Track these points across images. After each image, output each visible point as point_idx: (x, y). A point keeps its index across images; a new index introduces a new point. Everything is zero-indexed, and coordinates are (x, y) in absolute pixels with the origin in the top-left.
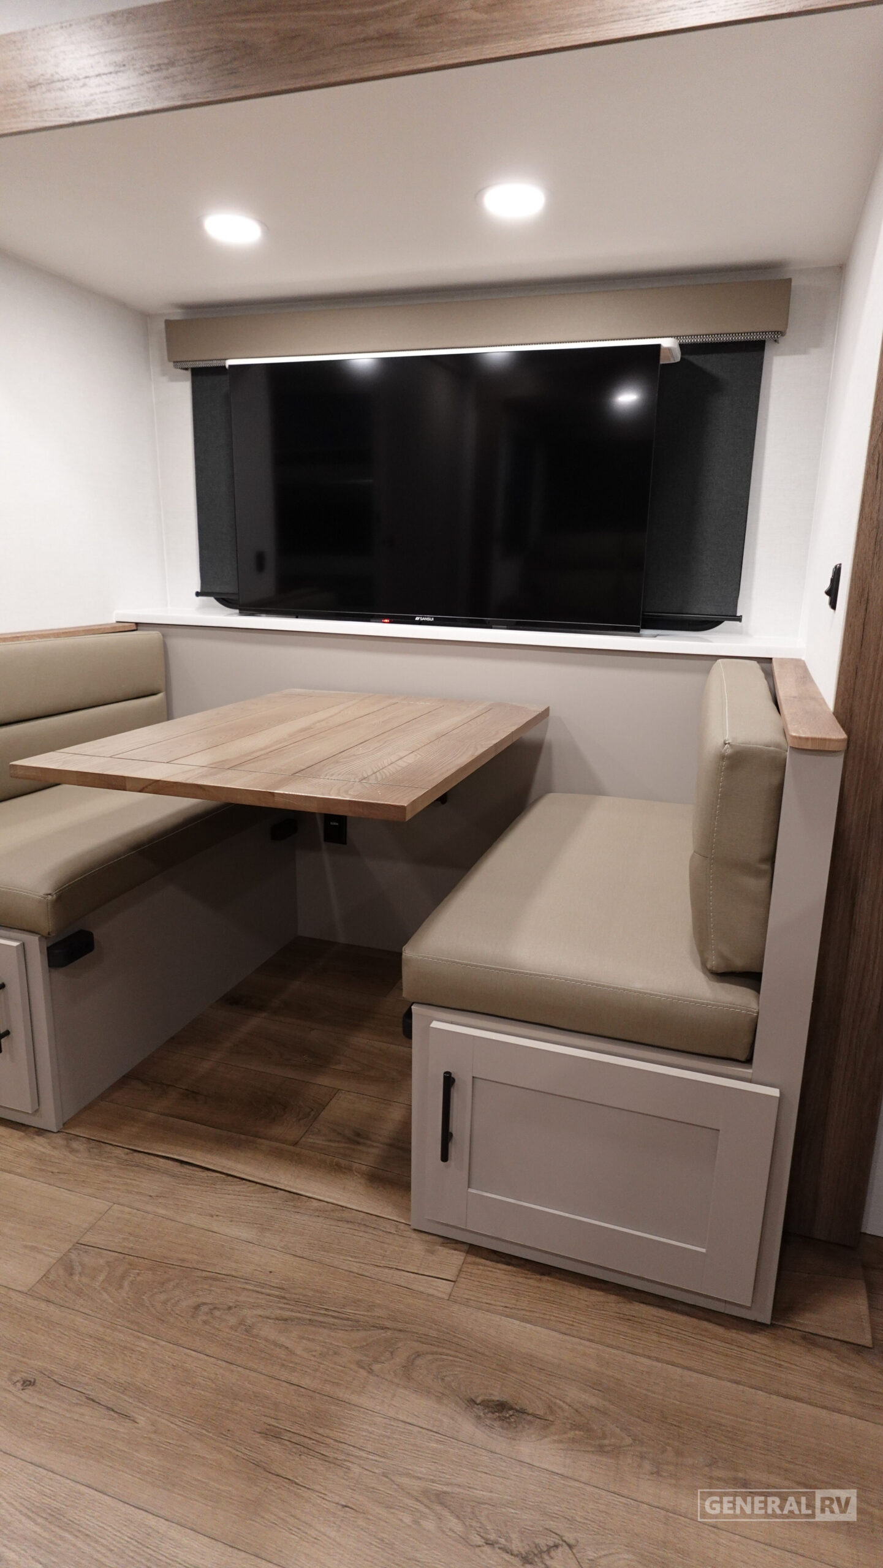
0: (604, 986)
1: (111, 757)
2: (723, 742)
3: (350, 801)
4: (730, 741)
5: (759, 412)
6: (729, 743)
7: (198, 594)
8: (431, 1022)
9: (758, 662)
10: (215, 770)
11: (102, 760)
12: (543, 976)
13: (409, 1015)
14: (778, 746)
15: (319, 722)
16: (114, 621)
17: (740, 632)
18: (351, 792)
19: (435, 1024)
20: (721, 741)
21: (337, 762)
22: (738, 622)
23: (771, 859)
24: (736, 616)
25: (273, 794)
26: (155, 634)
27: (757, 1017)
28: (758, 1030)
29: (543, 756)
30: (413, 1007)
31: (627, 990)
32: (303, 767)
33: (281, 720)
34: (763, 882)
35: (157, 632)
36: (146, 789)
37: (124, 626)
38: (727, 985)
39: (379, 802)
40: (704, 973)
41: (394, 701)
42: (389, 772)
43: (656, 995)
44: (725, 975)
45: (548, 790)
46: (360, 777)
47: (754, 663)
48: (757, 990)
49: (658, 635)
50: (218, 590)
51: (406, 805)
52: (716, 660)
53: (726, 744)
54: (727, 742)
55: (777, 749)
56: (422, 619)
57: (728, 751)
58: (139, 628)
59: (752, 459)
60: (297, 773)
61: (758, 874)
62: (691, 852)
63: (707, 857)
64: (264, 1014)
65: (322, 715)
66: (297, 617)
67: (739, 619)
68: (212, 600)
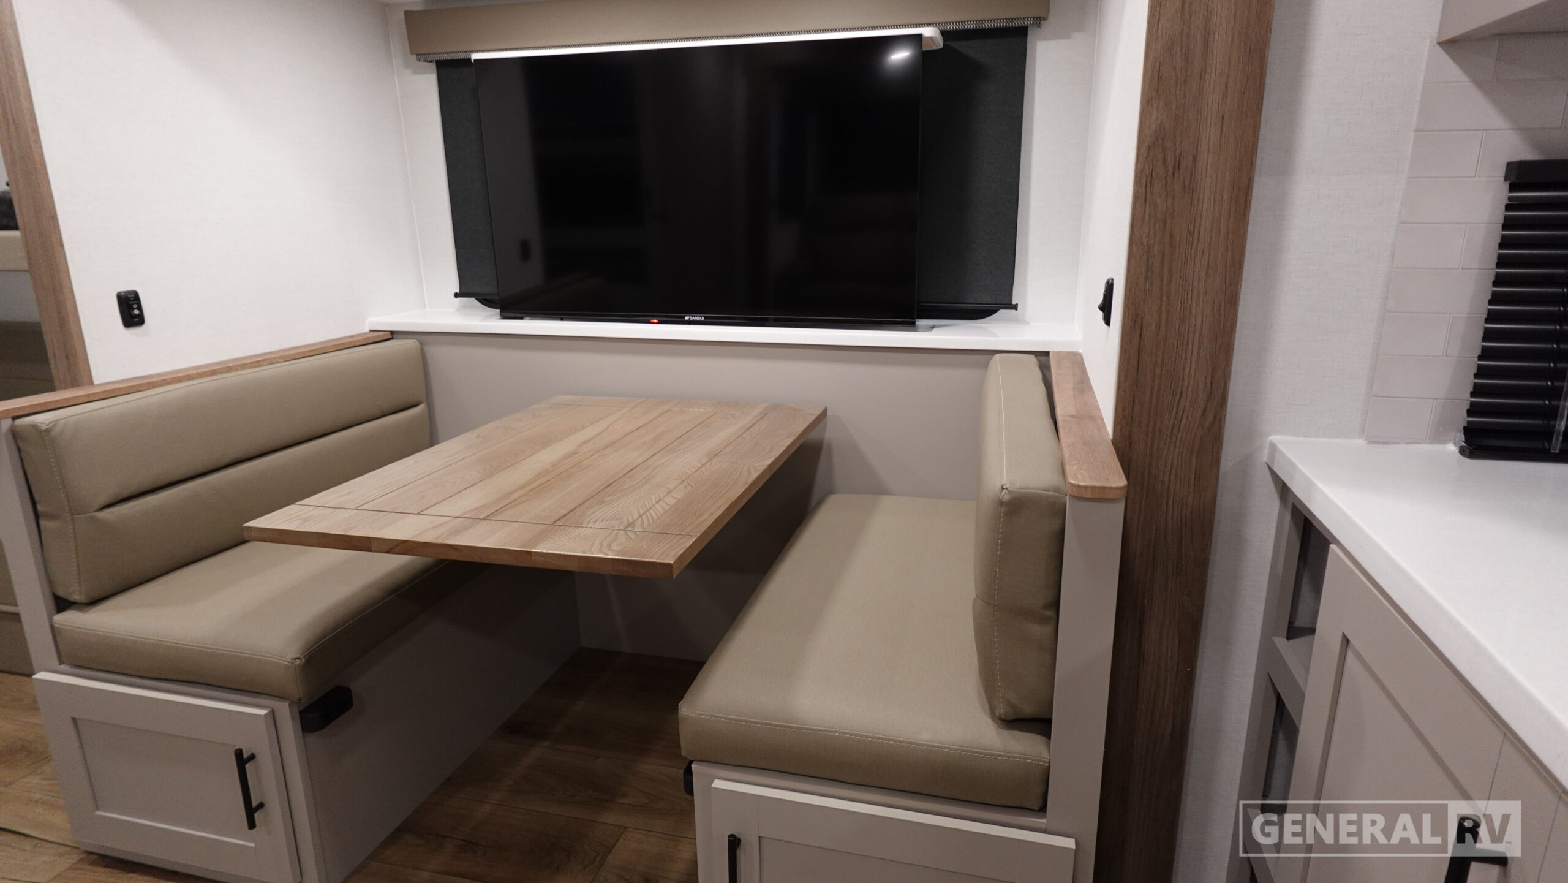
0: (890, 740)
1: (356, 509)
2: (1000, 488)
3: (613, 559)
4: (1007, 487)
5: (1025, 97)
6: (1007, 489)
7: (456, 295)
8: (712, 782)
9: (1035, 356)
10: (470, 520)
11: (346, 514)
12: (826, 731)
13: (688, 772)
14: (1057, 490)
15: (585, 442)
16: (367, 330)
17: (1017, 320)
18: (614, 547)
19: (717, 784)
20: (998, 487)
21: (602, 502)
22: (1014, 311)
23: (1056, 605)
24: (1012, 305)
25: (530, 553)
26: (411, 343)
27: (1049, 766)
28: (1050, 779)
29: (823, 455)
30: (692, 766)
31: (915, 743)
32: (564, 512)
33: (544, 441)
34: (1048, 629)
35: (415, 341)
36: (393, 550)
37: (379, 336)
38: (1016, 733)
39: (644, 560)
40: (993, 719)
41: (666, 407)
42: (657, 515)
43: (945, 748)
44: (1014, 722)
45: (830, 491)
46: (625, 523)
47: (1032, 357)
48: (1047, 734)
49: (933, 327)
50: (477, 290)
51: (672, 562)
52: (994, 355)
53: (1003, 489)
54: (1005, 487)
55: (1056, 494)
56: (692, 319)
57: (1005, 496)
58: (395, 336)
59: (1020, 145)
60: (557, 520)
61: (1043, 621)
62: (973, 596)
63: (990, 604)
64: (546, 744)
65: (589, 432)
66: (562, 320)
67: (1015, 307)
68: (473, 301)
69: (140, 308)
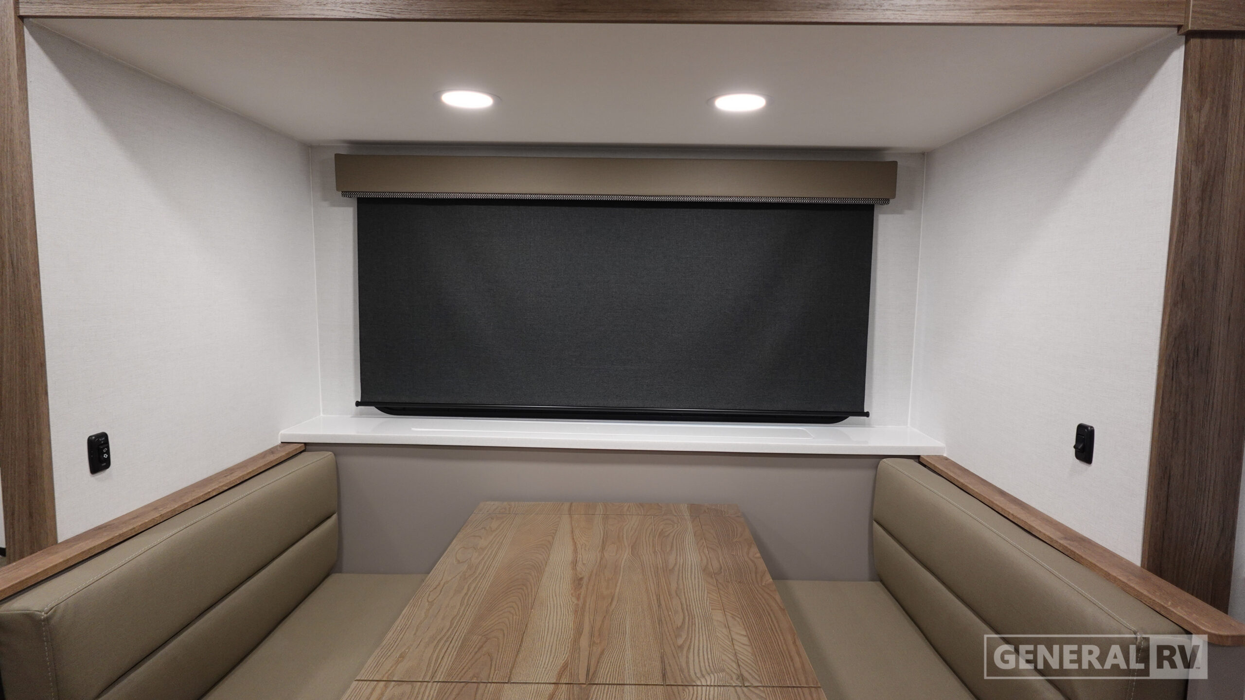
5: (873, 255)
7: (358, 404)
16: (280, 443)
17: (868, 425)
22: (865, 417)
24: (864, 412)
26: (328, 455)
35: (330, 453)
37: (296, 450)
42: (751, 660)
46: (733, 675)
50: (380, 399)
58: (309, 448)
67: (867, 415)
68: (373, 409)
69: (108, 452)
